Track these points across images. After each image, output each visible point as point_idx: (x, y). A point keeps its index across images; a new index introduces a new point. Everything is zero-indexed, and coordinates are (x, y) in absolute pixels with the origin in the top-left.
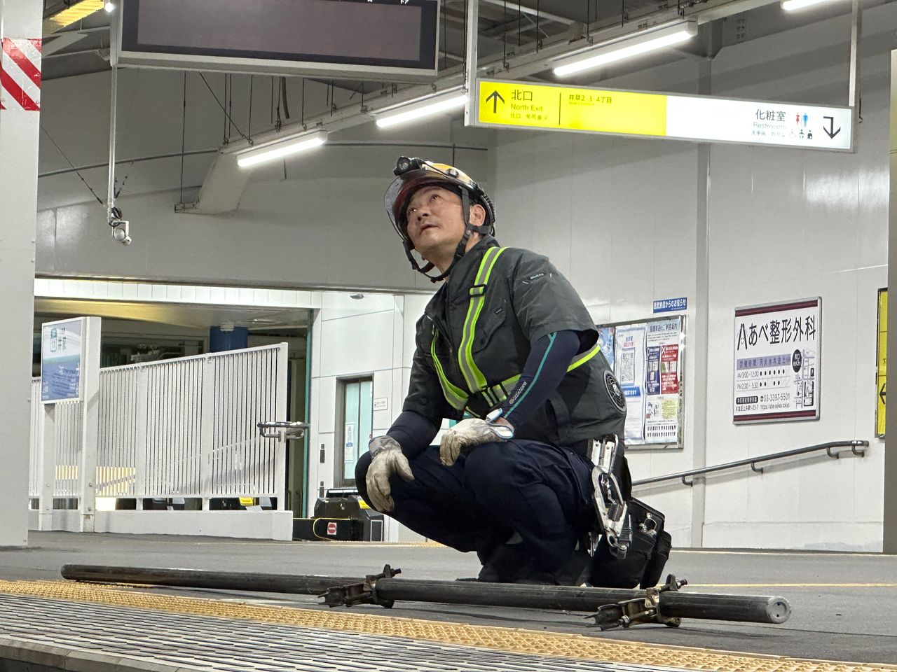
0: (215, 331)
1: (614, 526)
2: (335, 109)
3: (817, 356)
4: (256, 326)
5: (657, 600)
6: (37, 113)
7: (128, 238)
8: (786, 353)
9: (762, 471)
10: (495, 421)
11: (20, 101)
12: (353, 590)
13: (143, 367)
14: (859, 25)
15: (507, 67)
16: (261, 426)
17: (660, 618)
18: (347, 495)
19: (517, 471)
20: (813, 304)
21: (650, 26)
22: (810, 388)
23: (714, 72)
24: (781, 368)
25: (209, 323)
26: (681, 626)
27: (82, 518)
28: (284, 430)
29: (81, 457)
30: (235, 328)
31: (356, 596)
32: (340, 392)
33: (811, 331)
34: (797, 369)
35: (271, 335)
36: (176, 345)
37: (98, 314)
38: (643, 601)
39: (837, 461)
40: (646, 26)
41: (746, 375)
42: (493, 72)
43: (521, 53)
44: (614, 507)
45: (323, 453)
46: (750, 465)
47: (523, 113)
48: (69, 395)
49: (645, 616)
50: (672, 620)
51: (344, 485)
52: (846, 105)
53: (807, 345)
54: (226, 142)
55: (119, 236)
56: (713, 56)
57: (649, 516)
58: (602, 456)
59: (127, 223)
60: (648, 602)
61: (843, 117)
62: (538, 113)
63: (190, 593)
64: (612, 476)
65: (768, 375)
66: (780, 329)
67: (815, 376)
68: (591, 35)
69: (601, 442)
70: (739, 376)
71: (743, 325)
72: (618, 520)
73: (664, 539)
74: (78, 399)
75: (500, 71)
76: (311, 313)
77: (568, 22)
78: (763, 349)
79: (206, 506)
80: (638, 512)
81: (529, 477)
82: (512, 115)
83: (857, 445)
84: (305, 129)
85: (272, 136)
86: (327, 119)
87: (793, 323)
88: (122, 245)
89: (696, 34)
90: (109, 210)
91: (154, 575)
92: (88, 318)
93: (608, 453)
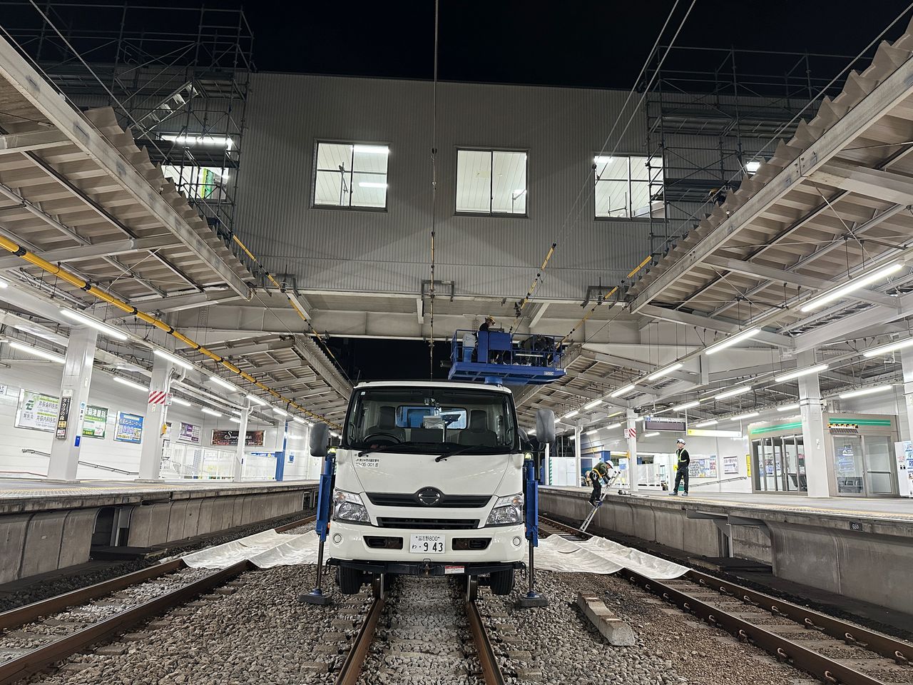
3: (737, 465)
20: (736, 457)
33: (736, 461)
39: (742, 480)
52: (740, 432)
67: (737, 468)
78: (729, 463)
83: (745, 477)
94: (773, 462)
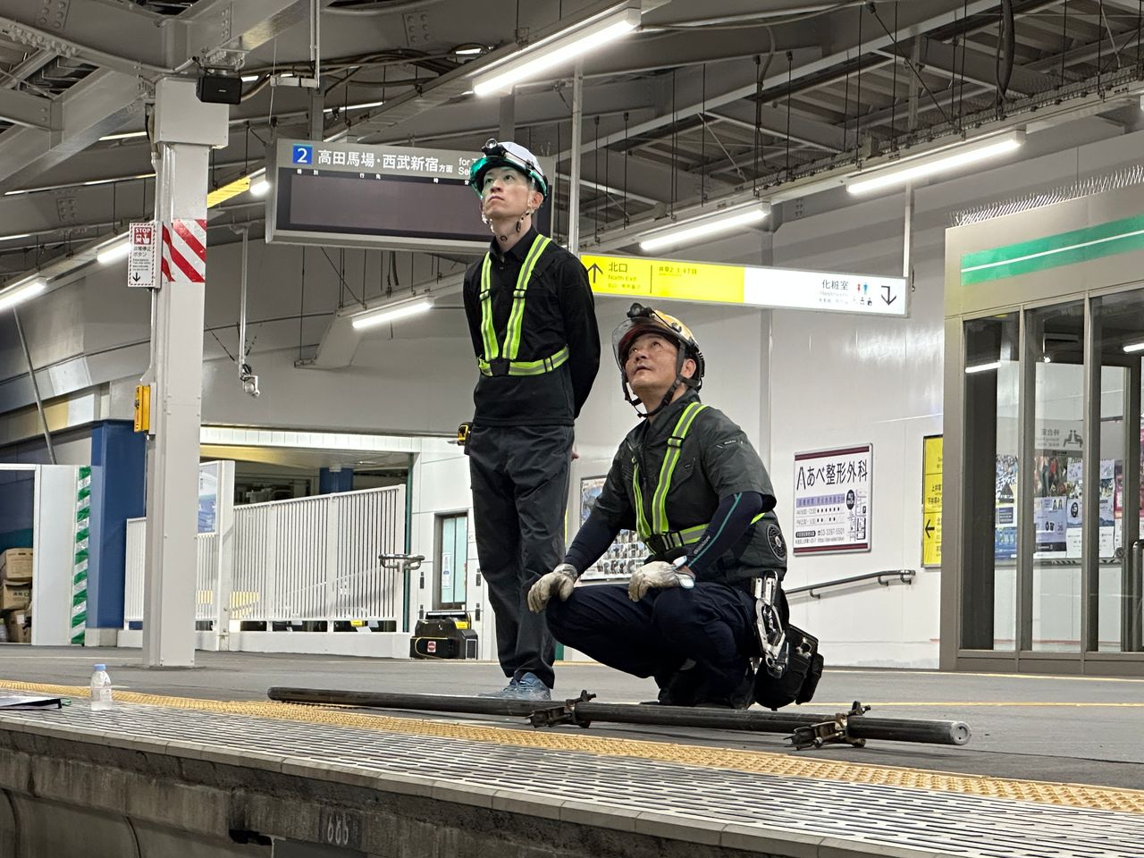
0: (324, 472)
1: (773, 650)
2: (440, 277)
3: (868, 495)
4: (361, 467)
5: (845, 724)
6: (203, 285)
7: (257, 391)
8: (841, 493)
9: (819, 596)
10: (680, 568)
11: (187, 274)
12: (554, 712)
13: (273, 505)
14: (912, 206)
15: (598, 241)
16: (381, 557)
17: (848, 739)
18: (444, 617)
19: (699, 611)
20: (865, 449)
21: (729, 206)
22: (863, 523)
23: (775, 245)
24: (836, 506)
25: (320, 464)
26: (866, 746)
27: (218, 638)
28: (402, 561)
29: (216, 584)
30: (343, 469)
31: (558, 718)
32: (437, 525)
33: (863, 473)
34: (850, 507)
35: (376, 475)
36: (286, 483)
37: (233, 458)
38: (834, 724)
39: (887, 588)
40: (724, 206)
41: (804, 512)
42: (585, 245)
43: (610, 229)
44: (774, 635)
45: (422, 580)
46: (808, 591)
47: (619, 283)
48: (206, 529)
49: (836, 737)
50: (859, 740)
51: (441, 609)
52: (900, 275)
53: (860, 486)
54: (341, 306)
55: (250, 389)
56: (775, 231)
57: (804, 640)
58: (764, 591)
59: (256, 378)
60: (837, 725)
61: (899, 286)
62: (631, 283)
63: (396, 713)
64: (774, 608)
65: (825, 512)
66: (835, 472)
67: (867, 513)
68: (674, 213)
69: (763, 579)
70: (798, 513)
71: (802, 468)
72: (777, 645)
73: (818, 660)
74: (213, 534)
75: (592, 245)
76: (411, 456)
77: (653, 202)
78: (820, 489)
79: (331, 628)
80: (795, 636)
81: (710, 616)
82: (610, 285)
83: (905, 574)
84: (415, 295)
85: (383, 302)
86: (433, 286)
87: (847, 467)
88: (252, 398)
89: (770, 212)
90: (240, 366)
91: (359, 697)
92: (223, 461)
93: (768, 588)
94: (1076, 473)
